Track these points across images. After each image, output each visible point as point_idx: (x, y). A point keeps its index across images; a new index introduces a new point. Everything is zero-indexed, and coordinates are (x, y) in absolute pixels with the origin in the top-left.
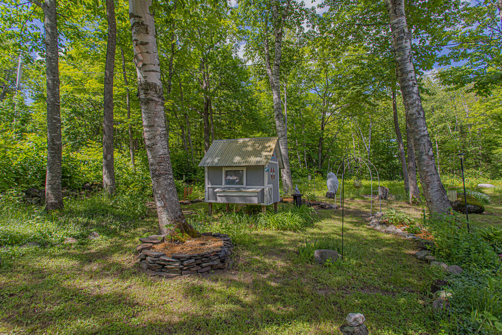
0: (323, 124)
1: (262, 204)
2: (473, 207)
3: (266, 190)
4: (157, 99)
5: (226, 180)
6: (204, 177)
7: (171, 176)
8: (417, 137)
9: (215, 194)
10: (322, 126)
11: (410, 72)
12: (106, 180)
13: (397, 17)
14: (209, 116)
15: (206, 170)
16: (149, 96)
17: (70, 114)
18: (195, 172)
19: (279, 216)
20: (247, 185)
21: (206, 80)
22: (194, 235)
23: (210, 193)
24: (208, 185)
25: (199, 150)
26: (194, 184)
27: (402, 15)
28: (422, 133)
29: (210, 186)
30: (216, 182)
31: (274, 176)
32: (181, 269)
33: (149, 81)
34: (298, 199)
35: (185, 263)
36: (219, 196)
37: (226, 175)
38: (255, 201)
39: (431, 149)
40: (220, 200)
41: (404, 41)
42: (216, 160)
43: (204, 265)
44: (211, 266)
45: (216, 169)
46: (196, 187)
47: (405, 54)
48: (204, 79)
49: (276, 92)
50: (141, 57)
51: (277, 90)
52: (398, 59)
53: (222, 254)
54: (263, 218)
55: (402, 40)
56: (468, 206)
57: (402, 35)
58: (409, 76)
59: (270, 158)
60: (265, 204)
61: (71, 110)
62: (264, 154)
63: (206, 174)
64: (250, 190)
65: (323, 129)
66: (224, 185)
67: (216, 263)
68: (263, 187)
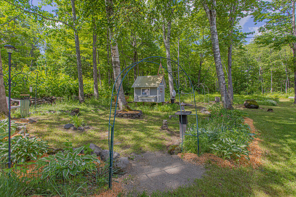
0: (201, 62)
1: (156, 102)
2: (254, 106)
3: (158, 96)
4: (118, 66)
5: (142, 93)
6: (133, 92)
7: (123, 91)
8: (219, 76)
9: (138, 98)
10: (200, 63)
11: (217, 49)
12: (95, 93)
13: (212, 26)
14: (136, 60)
15: (135, 89)
16: (116, 66)
17: (67, 60)
18: (129, 89)
19: (162, 107)
20: (150, 95)
21: (135, 41)
22: (130, 110)
23: (136, 98)
24: (135, 95)
25: (131, 78)
26: (129, 95)
27: (214, 25)
28: (221, 74)
29: (136, 95)
30: (138, 94)
31: (162, 91)
32: (127, 117)
33: (116, 61)
34: (173, 101)
35: (128, 115)
36: (140, 99)
37: (143, 91)
38: (153, 101)
39: (224, 80)
40: (140, 101)
41: (215, 36)
42: (139, 85)
43: (134, 116)
44: (136, 117)
45: (138, 88)
46: (130, 97)
47: (215, 41)
48: (134, 41)
49: (168, 51)
50: (113, 54)
51: (168, 50)
52: (213, 43)
53: (139, 114)
54: (156, 107)
55: (214, 35)
56: (251, 105)
57: (214, 33)
58: (216, 50)
59: (159, 84)
60: (157, 102)
61: (67, 58)
62: (157, 82)
63: (135, 90)
64: (151, 97)
65: (201, 65)
66: (141, 95)
67: (137, 116)
68: (156, 96)
